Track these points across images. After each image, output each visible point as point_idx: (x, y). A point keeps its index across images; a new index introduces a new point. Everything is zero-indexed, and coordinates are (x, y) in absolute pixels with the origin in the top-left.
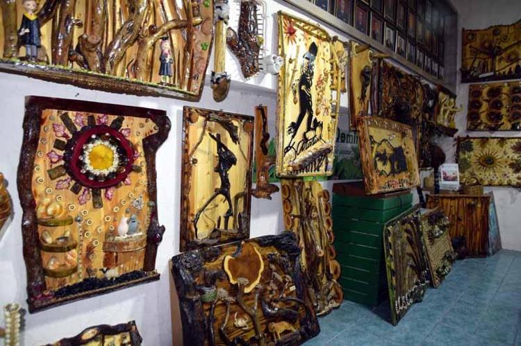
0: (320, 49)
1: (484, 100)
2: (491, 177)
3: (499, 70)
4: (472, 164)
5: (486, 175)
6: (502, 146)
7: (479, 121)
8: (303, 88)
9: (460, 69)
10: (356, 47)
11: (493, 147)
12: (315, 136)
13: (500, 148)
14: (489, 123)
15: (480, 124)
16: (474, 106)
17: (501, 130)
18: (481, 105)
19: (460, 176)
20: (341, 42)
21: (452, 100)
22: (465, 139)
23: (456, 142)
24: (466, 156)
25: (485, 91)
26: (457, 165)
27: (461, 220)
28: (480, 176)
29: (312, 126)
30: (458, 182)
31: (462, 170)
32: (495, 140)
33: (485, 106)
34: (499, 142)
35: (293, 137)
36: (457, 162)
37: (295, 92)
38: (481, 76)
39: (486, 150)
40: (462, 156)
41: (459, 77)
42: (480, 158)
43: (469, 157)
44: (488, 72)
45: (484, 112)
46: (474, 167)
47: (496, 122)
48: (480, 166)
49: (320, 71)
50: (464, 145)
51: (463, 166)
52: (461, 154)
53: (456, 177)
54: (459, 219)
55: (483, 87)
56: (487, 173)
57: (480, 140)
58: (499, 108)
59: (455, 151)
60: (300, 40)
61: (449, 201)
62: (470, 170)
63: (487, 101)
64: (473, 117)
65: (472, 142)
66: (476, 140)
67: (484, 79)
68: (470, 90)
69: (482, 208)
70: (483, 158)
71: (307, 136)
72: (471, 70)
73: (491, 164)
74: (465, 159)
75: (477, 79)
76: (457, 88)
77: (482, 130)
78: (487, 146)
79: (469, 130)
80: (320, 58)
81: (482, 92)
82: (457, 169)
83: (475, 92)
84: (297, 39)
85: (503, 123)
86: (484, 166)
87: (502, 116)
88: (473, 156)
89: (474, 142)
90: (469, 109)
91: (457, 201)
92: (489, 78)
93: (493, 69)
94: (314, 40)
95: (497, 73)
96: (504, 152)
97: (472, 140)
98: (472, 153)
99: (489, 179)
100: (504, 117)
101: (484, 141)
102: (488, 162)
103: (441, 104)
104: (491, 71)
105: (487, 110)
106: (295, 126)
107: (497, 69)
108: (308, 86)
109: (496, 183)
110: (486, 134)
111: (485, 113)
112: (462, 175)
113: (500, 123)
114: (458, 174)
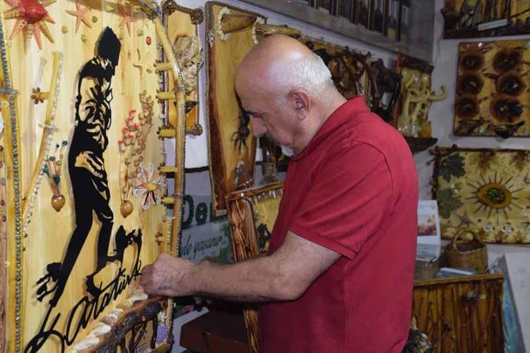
0: (129, 44)
1: (486, 75)
2: (500, 228)
3: (517, 15)
4: (462, 200)
5: (490, 223)
6: (520, 167)
7: (477, 118)
8: (82, 160)
9: (442, 12)
10: (224, 18)
11: (502, 168)
12: (121, 273)
13: (517, 171)
14: (495, 122)
15: (480, 123)
16: (467, 86)
17: (519, 136)
18: (480, 85)
19: (441, 225)
20: (184, 10)
21: (425, 78)
22: (449, 150)
23: (432, 157)
24: (453, 186)
25: (489, 56)
26: (435, 202)
27: (450, 330)
28: (480, 225)
29: (111, 252)
30: (438, 236)
31: (444, 211)
32: (508, 156)
33: (488, 87)
34: (516, 158)
35: (53, 303)
36: (434, 197)
37: (56, 180)
38: (482, 27)
39: (490, 174)
40: (444, 184)
41: (439, 27)
42: (479, 190)
43: (458, 186)
44: (495, 19)
45: (486, 99)
46: (468, 207)
47: (510, 120)
48: (479, 204)
49: (129, 100)
50: (448, 163)
51: (447, 204)
52: (441, 179)
53: (435, 229)
54: (446, 329)
55: (487, 47)
56: (492, 220)
57: (478, 153)
58: (517, 92)
59: (431, 174)
60: (64, 31)
61: (425, 294)
62: (460, 212)
63: (491, 77)
64: (465, 107)
65: (463, 159)
66: (471, 154)
67: (487, 33)
68: (460, 53)
69: (488, 298)
70: (485, 189)
71: (97, 283)
72: (462, 14)
73: (499, 202)
74: (450, 192)
75: (474, 33)
76: (435, 47)
77: (483, 135)
78: (492, 166)
79: (457, 133)
80: (129, 66)
81: (483, 58)
82: (435, 211)
83: (469, 58)
84: (54, 30)
85: (522, 123)
86: (486, 205)
87: (520, 108)
88: (466, 184)
89: (467, 158)
90: (458, 93)
91: (440, 292)
92: (497, 32)
93: (506, 13)
94: (108, 20)
95: (514, 20)
96: (525, 179)
97: (462, 154)
98: (462, 180)
99: (496, 232)
100: (524, 109)
101: (486, 156)
102: (495, 197)
103: (406, 91)
104: (503, 17)
105: (492, 95)
106: (59, 273)
107: (513, 12)
108: (98, 151)
109: (511, 238)
110: (491, 143)
111: (488, 101)
112: (445, 221)
113: (517, 122)
114: (437, 220)
